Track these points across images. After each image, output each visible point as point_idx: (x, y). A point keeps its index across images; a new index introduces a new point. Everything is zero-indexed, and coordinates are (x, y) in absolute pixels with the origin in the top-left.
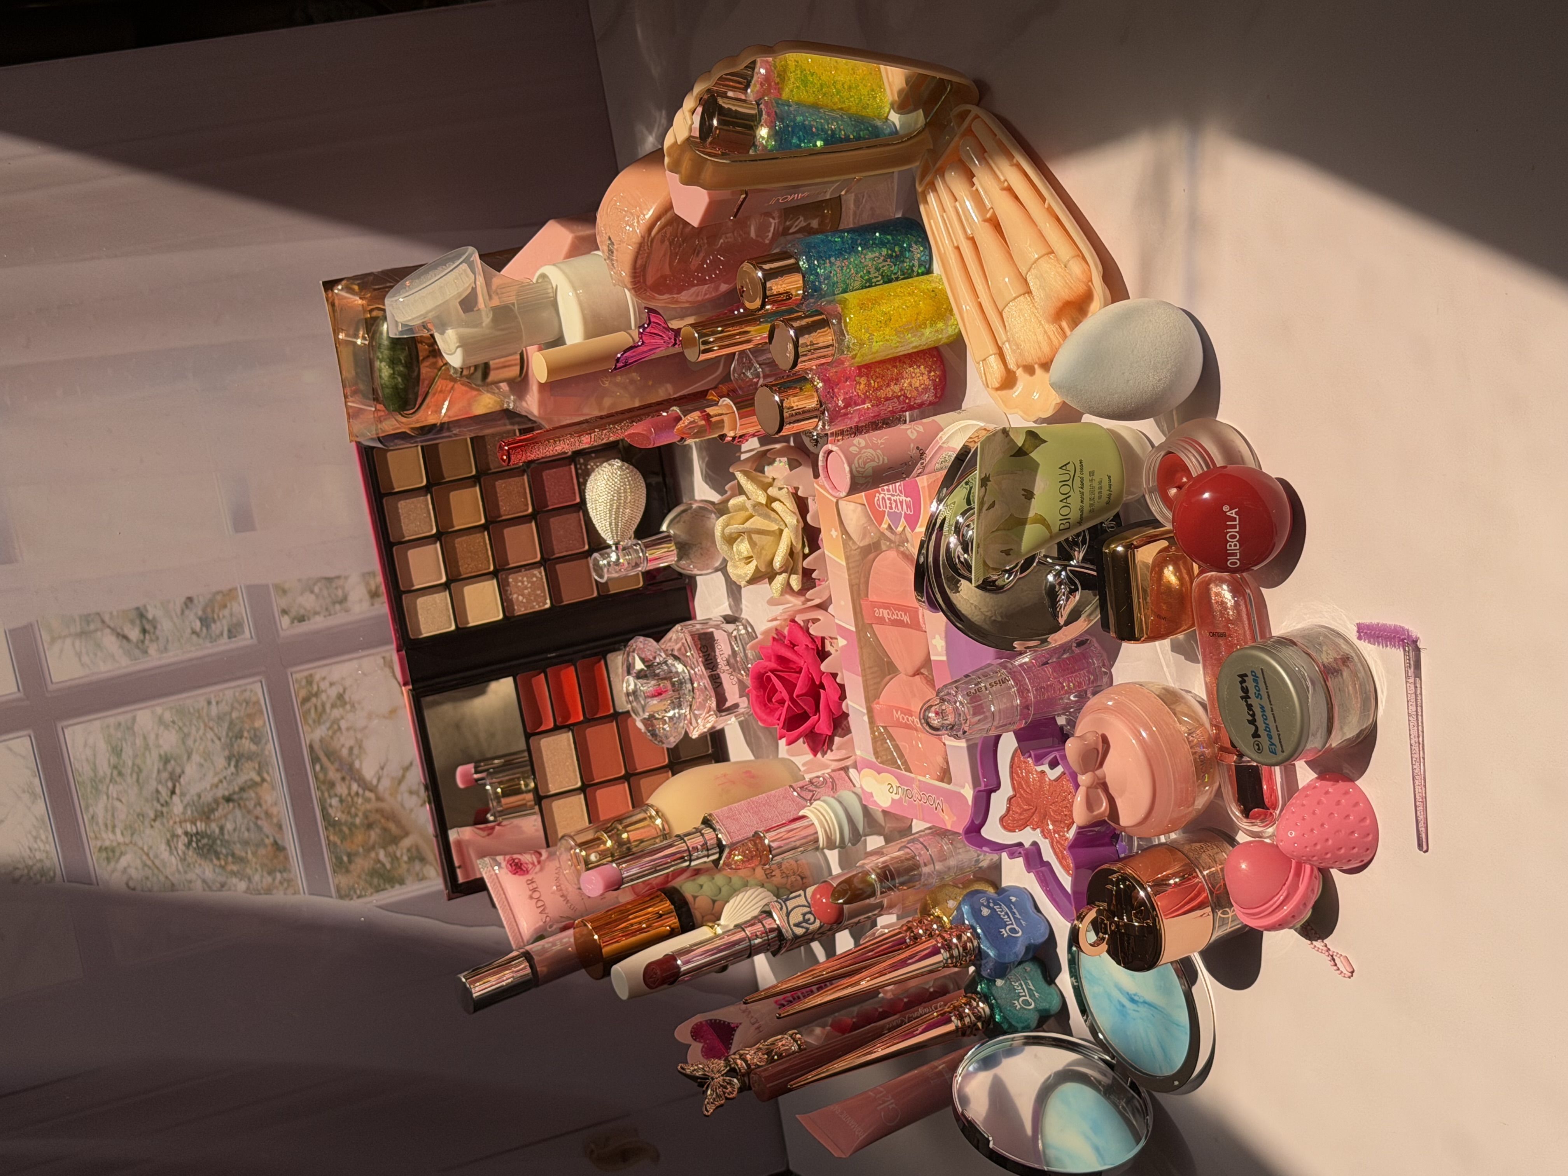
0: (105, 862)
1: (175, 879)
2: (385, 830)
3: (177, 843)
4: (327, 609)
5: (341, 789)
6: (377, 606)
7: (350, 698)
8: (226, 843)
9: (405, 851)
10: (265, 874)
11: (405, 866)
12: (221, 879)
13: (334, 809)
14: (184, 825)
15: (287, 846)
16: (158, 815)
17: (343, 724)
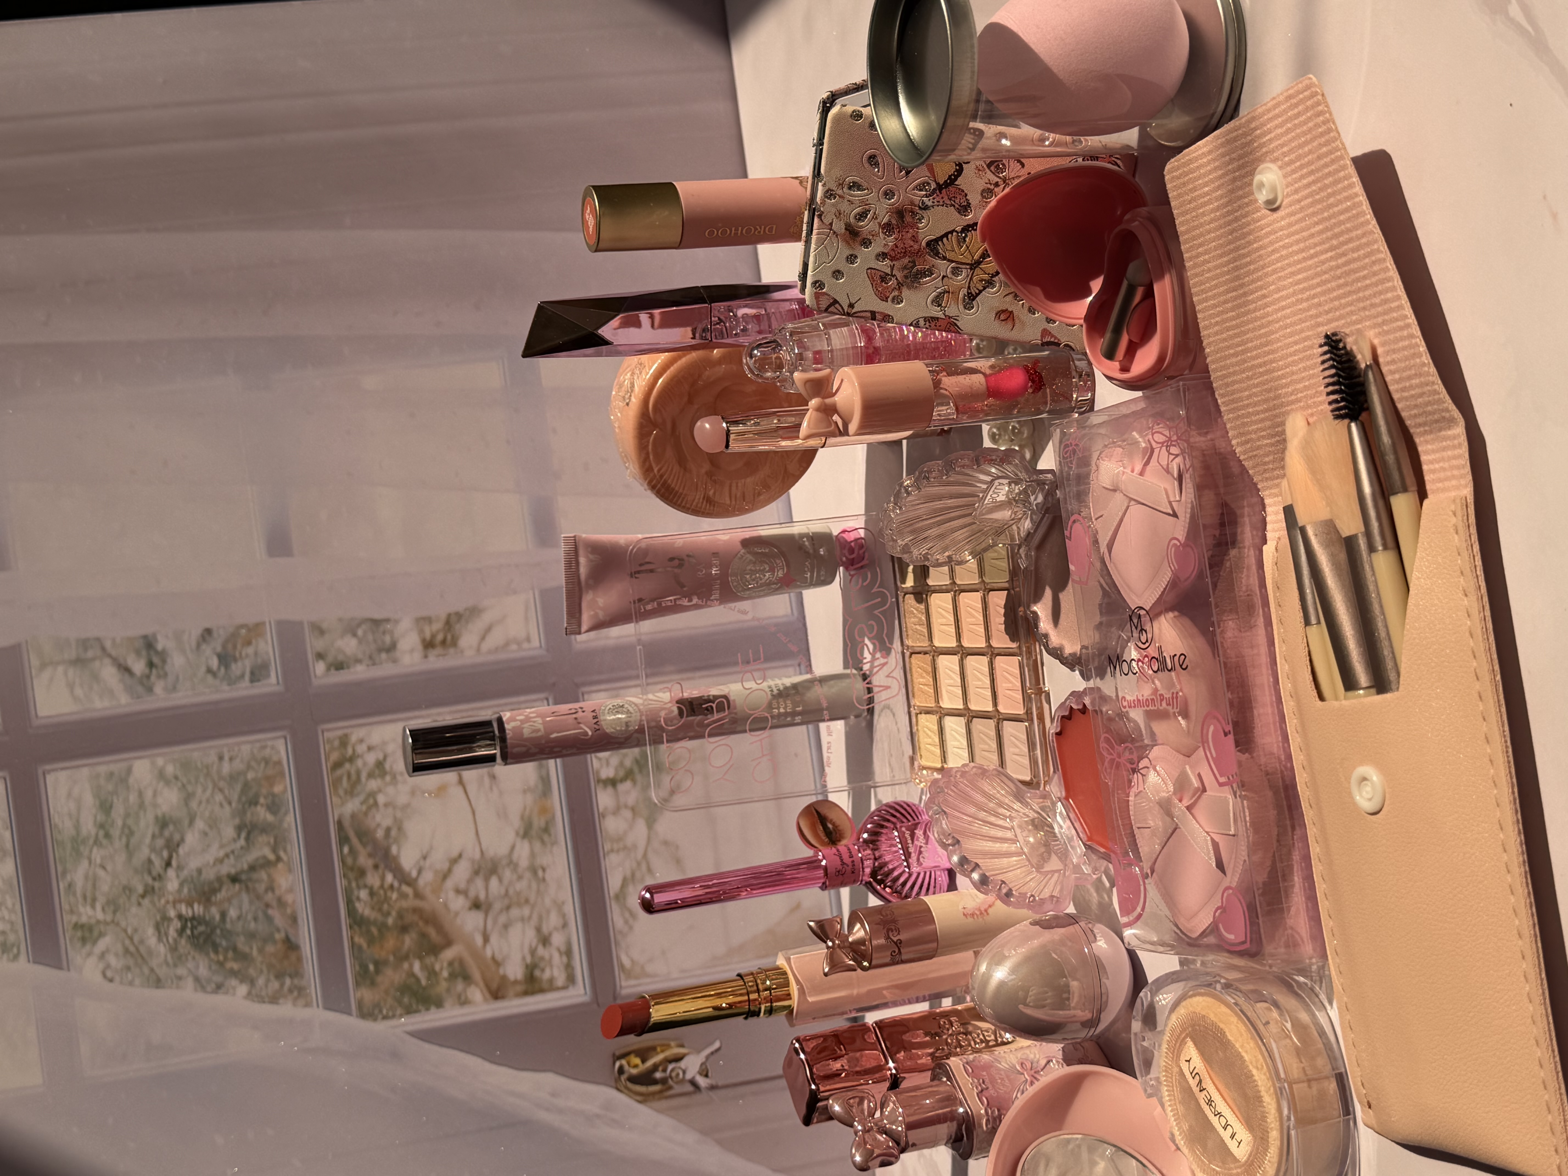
0: (79, 945)
1: (162, 972)
2: (423, 935)
3: (168, 927)
4: (371, 657)
5: (373, 879)
6: (432, 658)
7: (391, 767)
8: (227, 934)
9: (445, 964)
10: (272, 978)
11: (444, 985)
12: (218, 978)
13: (362, 904)
14: (178, 906)
15: (302, 946)
16: (149, 891)
17: (381, 799)
